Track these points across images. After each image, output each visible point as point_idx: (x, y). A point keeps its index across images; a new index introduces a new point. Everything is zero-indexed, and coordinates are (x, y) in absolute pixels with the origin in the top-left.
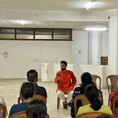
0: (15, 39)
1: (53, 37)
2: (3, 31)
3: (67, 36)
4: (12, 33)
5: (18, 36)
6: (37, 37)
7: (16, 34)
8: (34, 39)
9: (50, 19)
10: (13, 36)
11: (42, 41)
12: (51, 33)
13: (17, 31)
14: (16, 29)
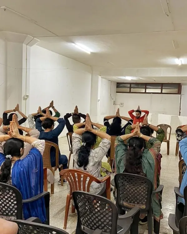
0: (130, 92)
1: (162, 91)
2: (121, 85)
3: (176, 90)
4: (128, 87)
5: (132, 90)
6: (148, 91)
7: (130, 88)
8: (145, 93)
9: (149, 75)
10: (128, 90)
11: (152, 94)
12: (161, 87)
13: (132, 86)
14: (131, 84)
